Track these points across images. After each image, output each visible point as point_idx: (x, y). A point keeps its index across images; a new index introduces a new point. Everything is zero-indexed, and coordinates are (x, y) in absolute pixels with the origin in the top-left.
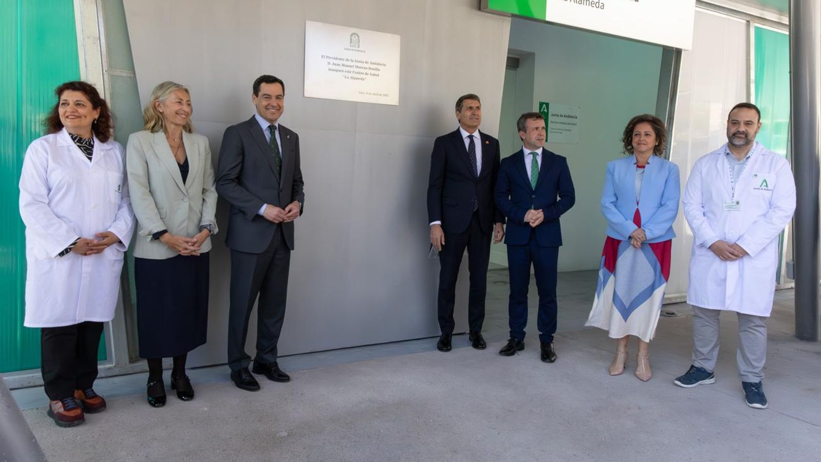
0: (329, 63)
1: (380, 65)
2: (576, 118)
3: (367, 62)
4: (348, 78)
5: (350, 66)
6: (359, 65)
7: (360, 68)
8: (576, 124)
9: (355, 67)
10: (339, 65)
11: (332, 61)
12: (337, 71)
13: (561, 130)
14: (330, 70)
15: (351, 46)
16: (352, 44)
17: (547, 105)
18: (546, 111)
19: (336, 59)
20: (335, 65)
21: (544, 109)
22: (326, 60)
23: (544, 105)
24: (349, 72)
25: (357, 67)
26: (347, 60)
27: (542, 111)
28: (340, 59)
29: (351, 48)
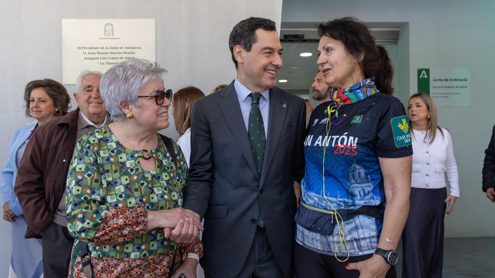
0: (85, 53)
1: (136, 48)
2: (467, 80)
3: (121, 48)
4: (103, 64)
5: (105, 53)
6: (114, 51)
7: (115, 53)
8: (466, 87)
9: (109, 53)
10: (95, 53)
11: (87, 51)
12: (92, 59)
13: (447, 94)
14: (86, 59)
15: (105, 35)
16: (106, 34)
17: (427, 71)
18: (426, 77)
19: (92, 48)
20: (91, 54)
21: (424, 75)
22: (82, 51)
23: (424, 72)
24: (104, 58)
25: (112, 53)
26: (102, 48)
27: (421, 77)
28: (95, 48)
29: (105, 37)
